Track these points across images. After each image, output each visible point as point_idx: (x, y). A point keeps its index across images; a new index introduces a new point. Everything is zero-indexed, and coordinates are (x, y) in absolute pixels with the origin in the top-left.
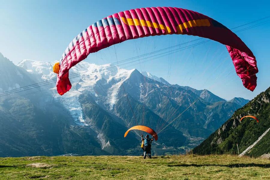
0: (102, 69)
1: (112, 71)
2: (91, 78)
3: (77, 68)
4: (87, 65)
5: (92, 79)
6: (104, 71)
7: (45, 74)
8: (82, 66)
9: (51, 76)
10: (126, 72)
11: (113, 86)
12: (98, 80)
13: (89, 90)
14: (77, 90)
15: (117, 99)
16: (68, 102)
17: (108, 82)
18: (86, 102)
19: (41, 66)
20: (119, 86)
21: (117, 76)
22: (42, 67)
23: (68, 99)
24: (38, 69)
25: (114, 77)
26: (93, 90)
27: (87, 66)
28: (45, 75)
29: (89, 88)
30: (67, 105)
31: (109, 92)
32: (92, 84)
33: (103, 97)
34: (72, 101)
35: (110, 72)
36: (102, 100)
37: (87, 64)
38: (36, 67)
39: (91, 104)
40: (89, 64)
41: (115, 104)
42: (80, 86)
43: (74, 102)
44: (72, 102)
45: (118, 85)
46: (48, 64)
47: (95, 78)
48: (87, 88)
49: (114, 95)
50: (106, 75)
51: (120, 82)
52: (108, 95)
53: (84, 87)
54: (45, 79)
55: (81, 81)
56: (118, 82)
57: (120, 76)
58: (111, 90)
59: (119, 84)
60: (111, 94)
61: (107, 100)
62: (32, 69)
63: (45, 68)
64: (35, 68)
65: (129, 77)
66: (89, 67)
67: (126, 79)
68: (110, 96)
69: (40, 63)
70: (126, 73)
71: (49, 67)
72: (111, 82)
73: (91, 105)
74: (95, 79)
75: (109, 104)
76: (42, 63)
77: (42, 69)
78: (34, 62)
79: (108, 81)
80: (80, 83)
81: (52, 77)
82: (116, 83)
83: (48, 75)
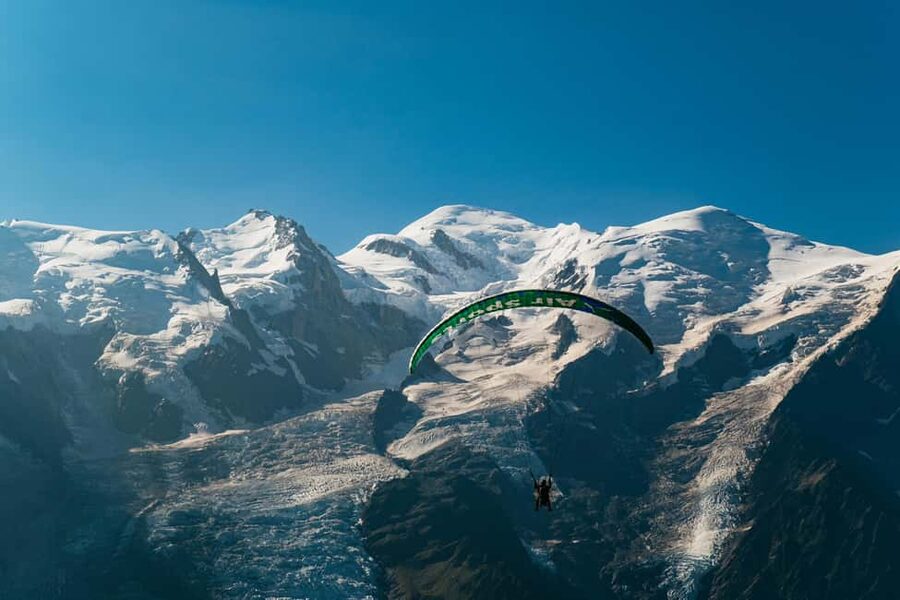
0: (622, 256)
1: (718, 272)
2: (517, 343)
3: (421, 272)
4: (515, 241)
5: (526, 352)
6: (645, 272)
7: (127, 330)
8: (471, 247)
9: (177, 341)
10: (846, 271)
11: (715, 405)
12: (576, 351)
13: (480, 448)
14: (381, 450)
15: (742, 519)
16: (261, 552)
17: (669, 369)
18: (427, 553)
19: (107, 262)
20: (775, 401)
21: (756, 313)
22: (116, 273)
23: (265, 522)
24: (77, 291)
25: (729, 326)
26: (521, 449)
27: (519, 248)
28: (132, 337)
29: (485, 425)
30: (252, 577)
31: (675, 454)
32: (518, 395)
33: (610, 509)
34: (303, 543)
35: (694, 284)
36: (596, 535)
37: (520, 228)
38: (67, 277)
39: (472, 566)
40: (531, 233)
41: (712, 571)
42: (414, 412)
43: (313, 550)
44: (297, 552)
45: (762, 394)
46: (165, 248)
47: (554, 339)
48: (465, 432)
49: (719, 483)
50: (661, 305)
51: (782, 367)
52: (665, 484)
53: (444, 422)
54: (120, 372)
55: (427, 369)
56: (764, 364)
57: (784, 312)
58: (700, 436)
59: (776, 382)
60: (686, 474)
61: (645, 528)
62: (35, 297)
63: (134, 278)
64: (56, 281)
65: (875, 311)
66: (532, 254)
67: (847, 330)
68: (674, 494)
69: (101, 240)
70: (850, 281)
71: (171, 272)
72: (698, 363)
73: (469, 575)
74: (552, 350)
75: (659, 568)
76: (119, 239)
77: (110, 291)
78: (56, 235)
79: (673, 356)
80: (411, 393)
81: (181, 350)
82: (745, 376)
83: (154, 337)
